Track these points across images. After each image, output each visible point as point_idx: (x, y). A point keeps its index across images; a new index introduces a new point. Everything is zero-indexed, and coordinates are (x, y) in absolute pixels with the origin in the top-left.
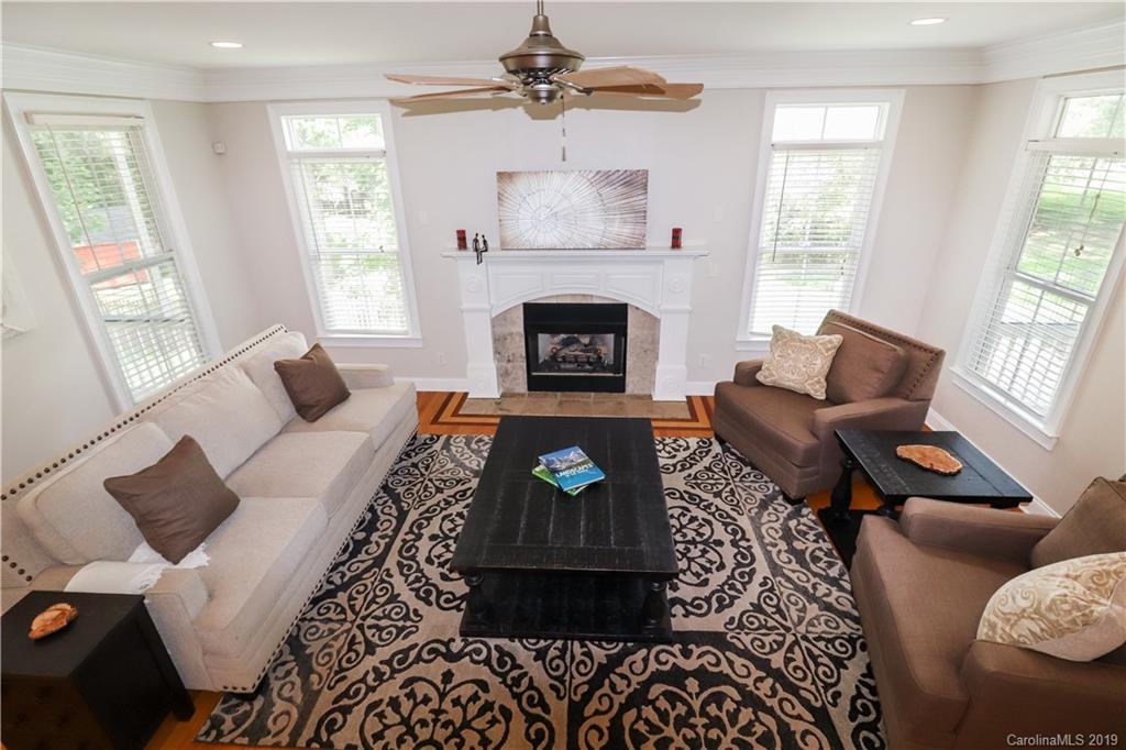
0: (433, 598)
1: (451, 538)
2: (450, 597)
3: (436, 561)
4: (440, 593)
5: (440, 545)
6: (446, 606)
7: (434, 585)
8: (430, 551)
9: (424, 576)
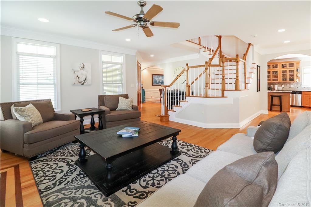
0: (184, 164)
1: (165, 177)
2: (178, 162)
3: (176, 172)
4: (181, 164)
5: (171, 177)
6: (181, 161)
7: (181, 166)
8: (176, 176)
9: (183, 170)
